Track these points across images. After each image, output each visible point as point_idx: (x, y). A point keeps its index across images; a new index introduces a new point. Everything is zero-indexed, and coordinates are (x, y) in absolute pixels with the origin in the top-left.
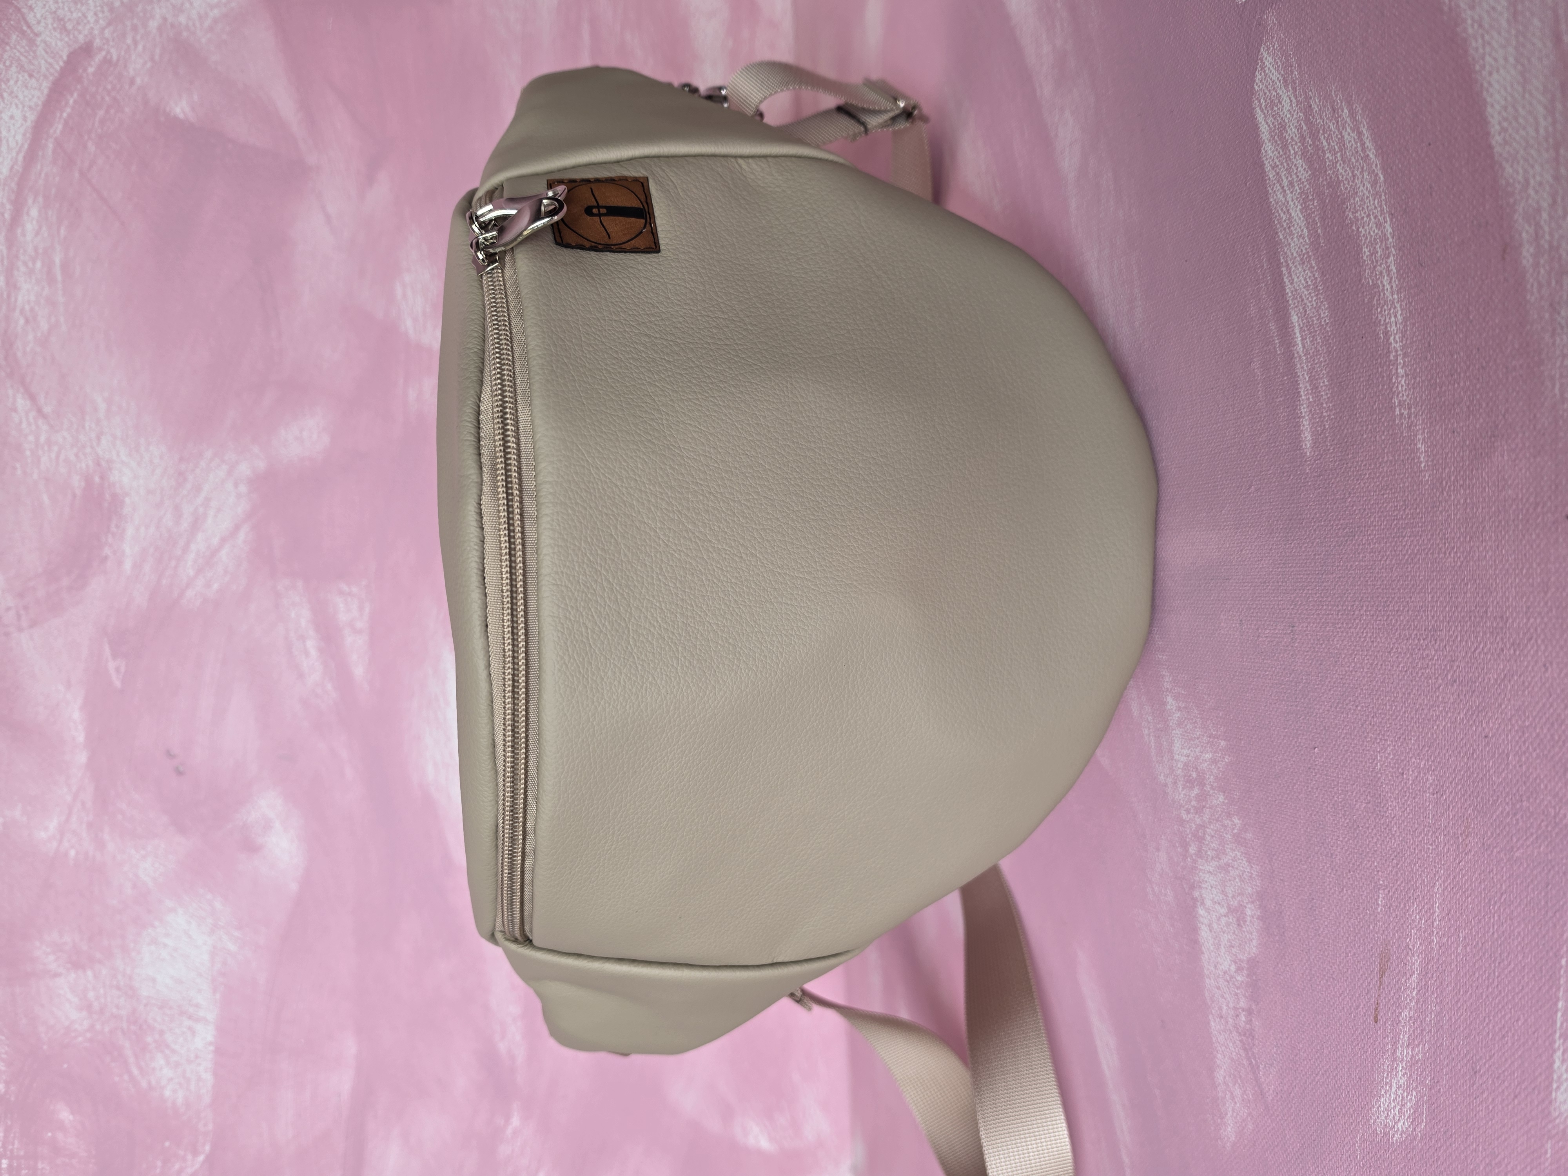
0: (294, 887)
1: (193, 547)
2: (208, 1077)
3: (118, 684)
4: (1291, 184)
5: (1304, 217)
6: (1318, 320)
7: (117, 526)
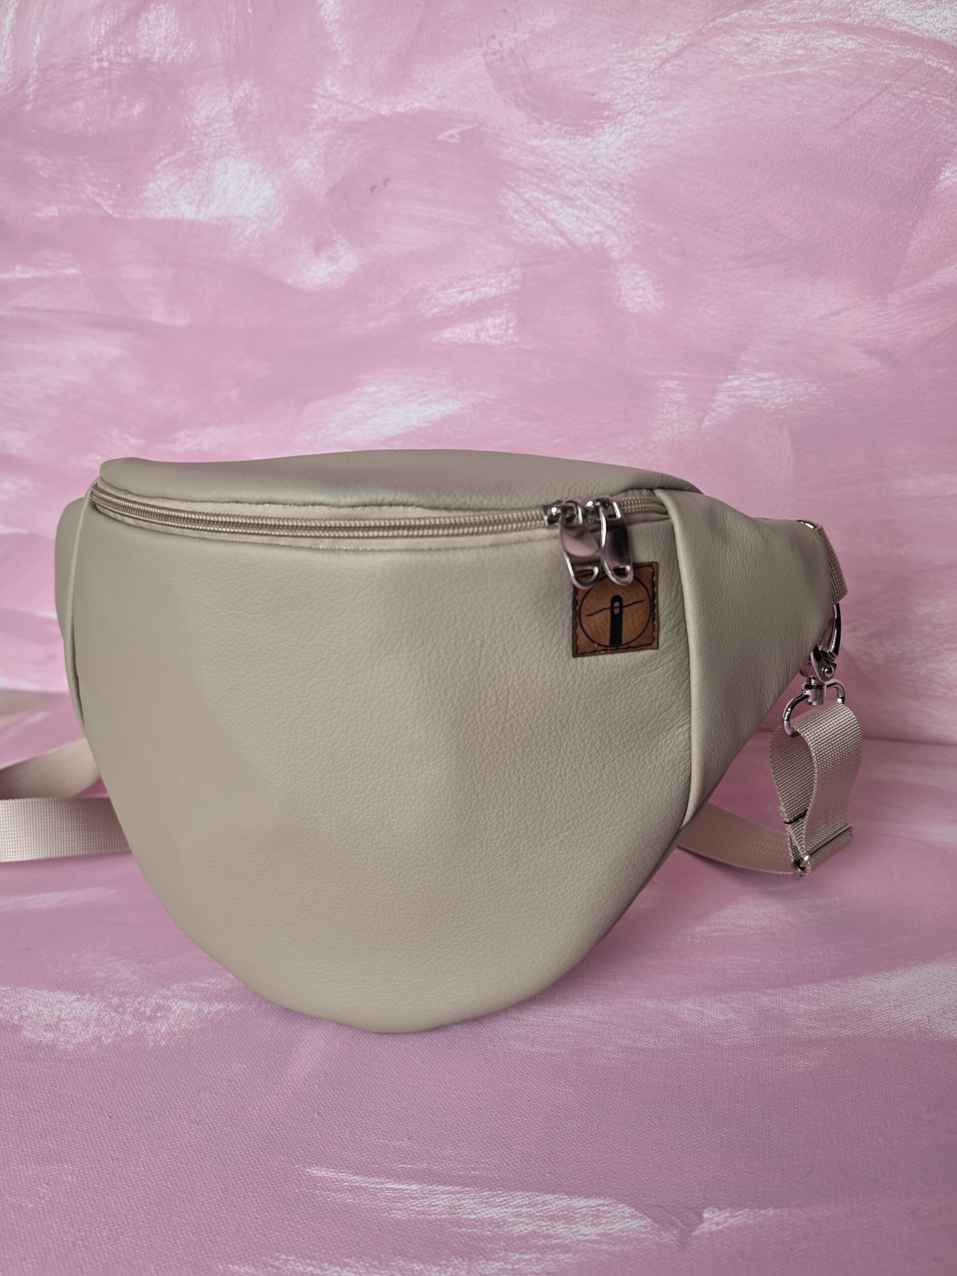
0: (290, 281)
1: (548, 197)
2: (161, 215)
3: (441, 137)
4: (519, 1215)
5: (485, 1219)
6: (399, 1207)
7: (566, 132)
